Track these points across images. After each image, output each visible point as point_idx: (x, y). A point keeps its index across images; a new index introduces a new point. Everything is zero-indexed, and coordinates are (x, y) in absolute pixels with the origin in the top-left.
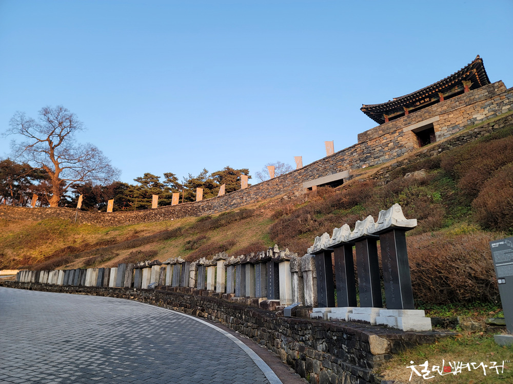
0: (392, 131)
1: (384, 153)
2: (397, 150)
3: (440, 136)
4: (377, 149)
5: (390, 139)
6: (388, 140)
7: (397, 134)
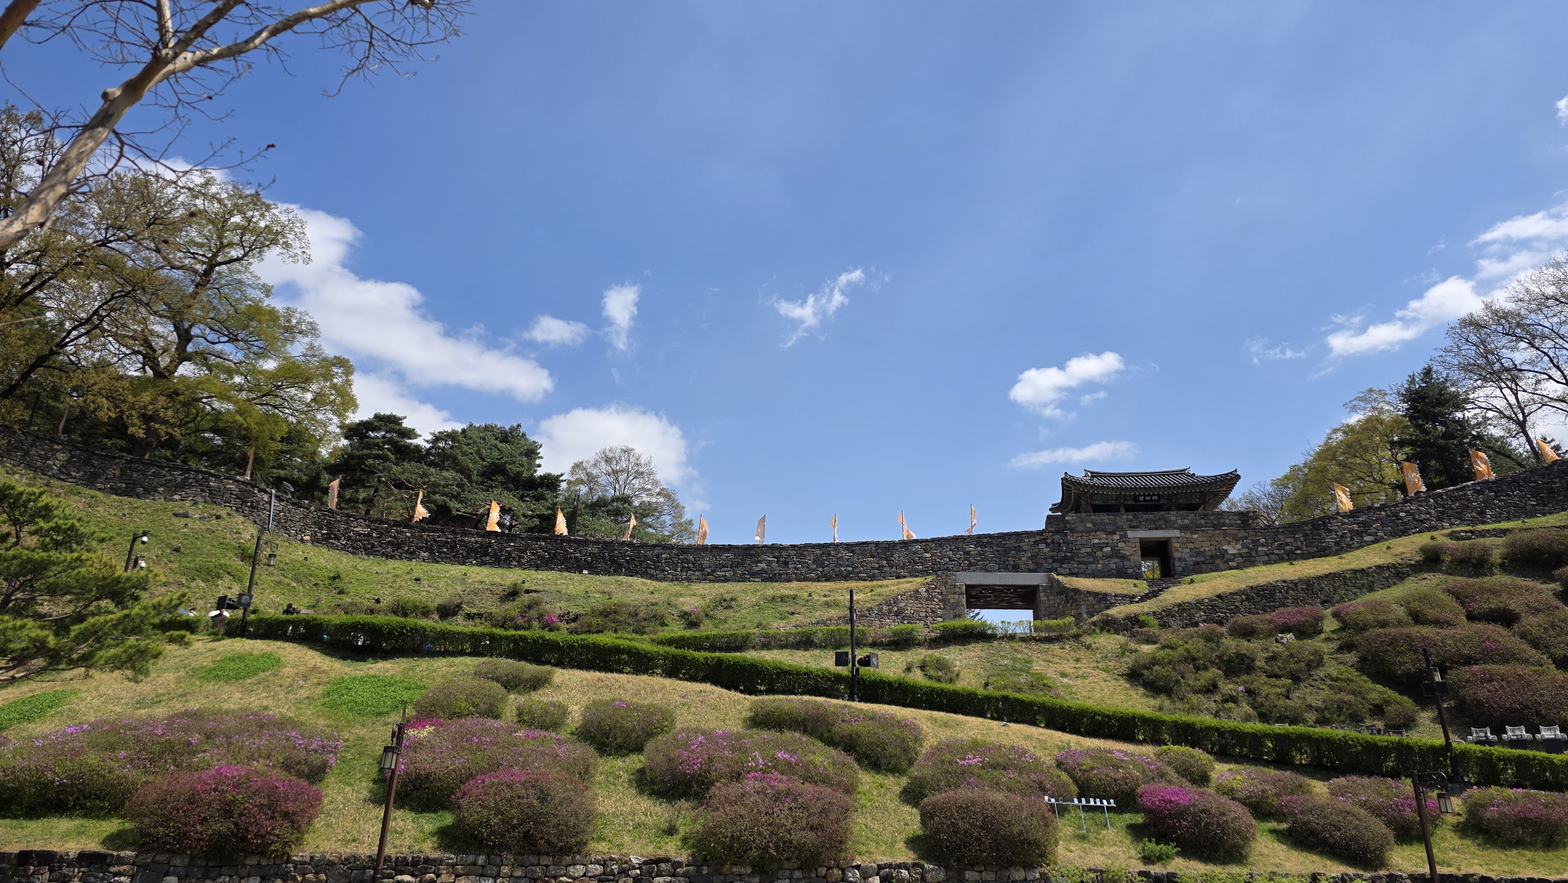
0: (1110, 528)
1: (1096, 561)
2: (1117, 560)
3: (1180, 559)
4: (1083, 551)
5: (1106, 541)
6: (1102, 541)
7: (1117, 537)
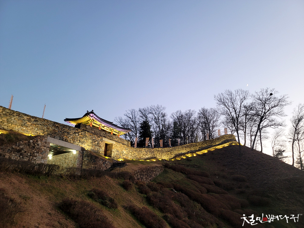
2: (98, 147)
4: (90, 141)
7: (100, 139)
